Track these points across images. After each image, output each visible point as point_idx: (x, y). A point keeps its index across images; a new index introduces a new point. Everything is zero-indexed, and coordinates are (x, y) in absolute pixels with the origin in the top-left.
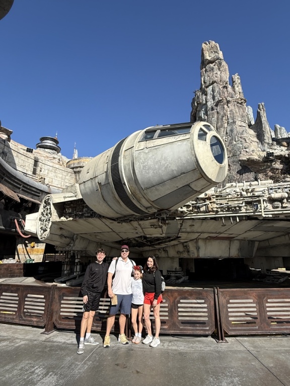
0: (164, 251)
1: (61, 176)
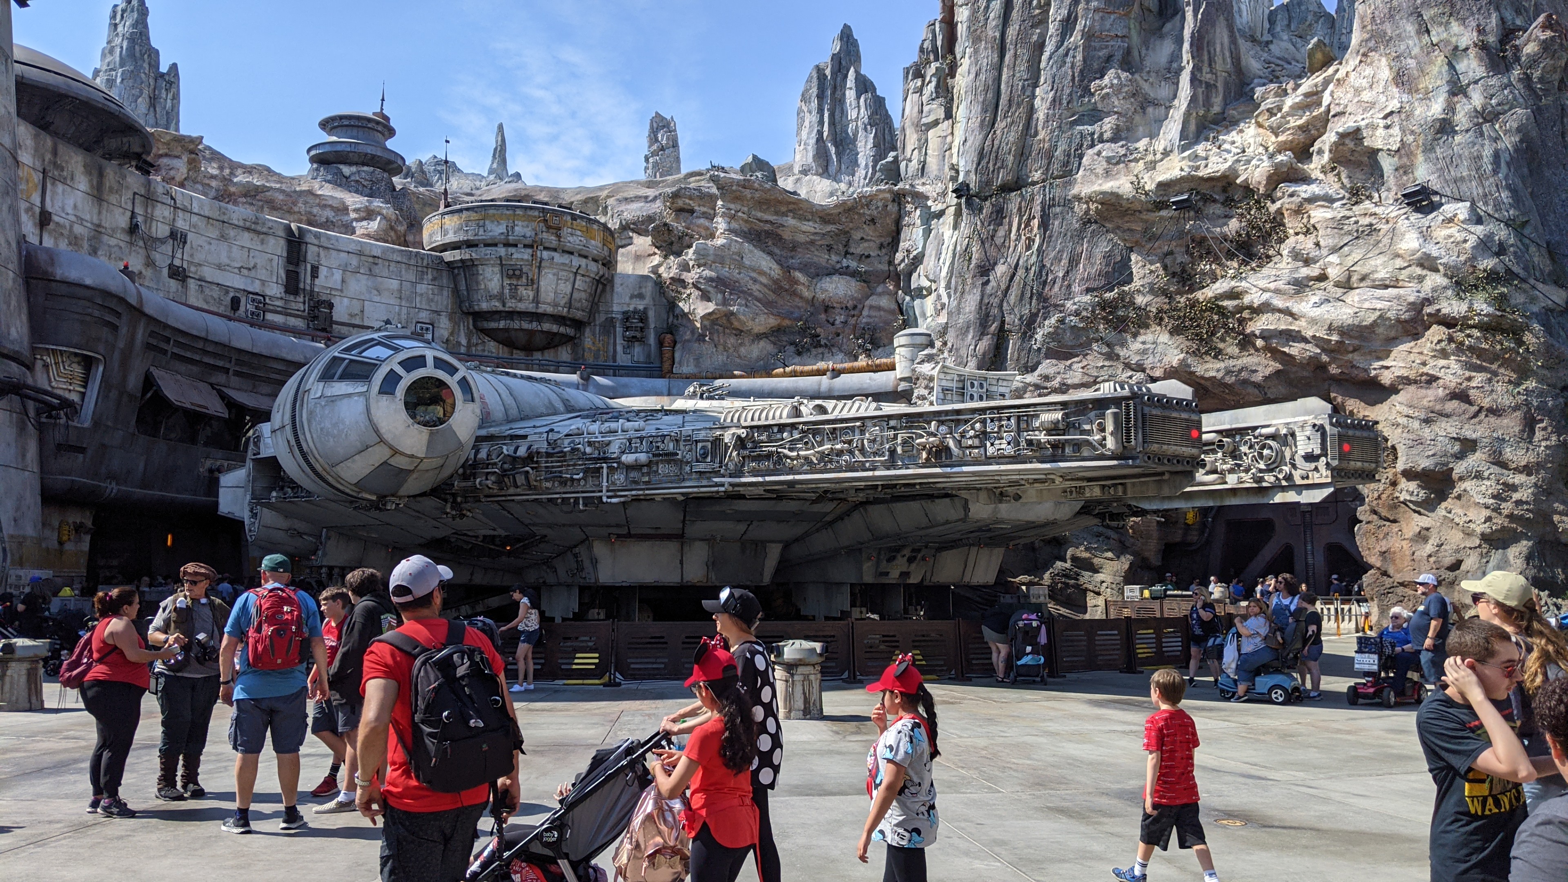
1: (394, 284)
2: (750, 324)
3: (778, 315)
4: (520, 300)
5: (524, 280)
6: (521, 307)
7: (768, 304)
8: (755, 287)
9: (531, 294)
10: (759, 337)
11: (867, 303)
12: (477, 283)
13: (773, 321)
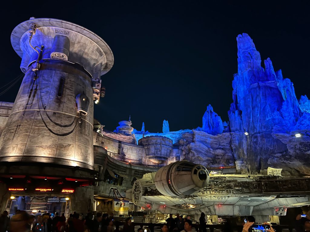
0: (200, 211)
1: (135, 151)
2: (203, 159)
3: (208, 157)
4: (158, 154)
5: (159, 151)
6: (158, 156)
7: (206, 155)
8: (203, 152)
9: (160, 153)
10: (204, 161)
11: (226, 155)
12: (150, 151)
13: (207, 158)
